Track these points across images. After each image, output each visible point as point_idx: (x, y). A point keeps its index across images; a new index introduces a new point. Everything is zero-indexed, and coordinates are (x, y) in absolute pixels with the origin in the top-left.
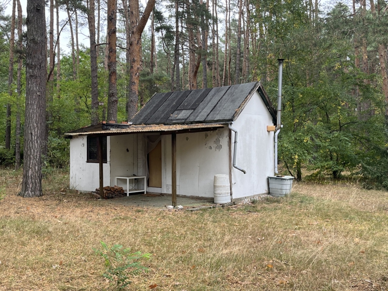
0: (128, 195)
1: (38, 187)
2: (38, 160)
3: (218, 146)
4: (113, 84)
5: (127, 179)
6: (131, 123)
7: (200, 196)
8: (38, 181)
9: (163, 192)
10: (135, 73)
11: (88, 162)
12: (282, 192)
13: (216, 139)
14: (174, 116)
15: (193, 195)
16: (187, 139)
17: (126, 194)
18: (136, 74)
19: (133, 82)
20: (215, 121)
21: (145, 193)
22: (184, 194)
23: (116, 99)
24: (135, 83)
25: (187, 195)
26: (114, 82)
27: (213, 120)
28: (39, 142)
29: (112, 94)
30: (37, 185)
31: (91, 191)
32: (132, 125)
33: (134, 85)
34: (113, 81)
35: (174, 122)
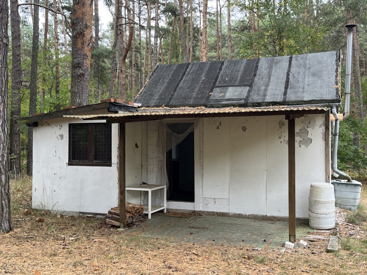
0: (150, 217)
1: (6, 214)
2: (6, 163)
3: (304, 139)
4: (79, 49)
5: (147, 192)
6: (140, 105)
7: (269, 215)
8: (5, 202)
9: (197, 209)
10: (88, 42)
11: (70, 164)
12: (355, 202)
13: (300, 130)
14: (216, 94)
15: (255, 213)
16: (244, 129)
17: (147, 215)
18: (89, 45)
19: (84, 55)
20: (305, 101)
21: (165, 211)
22: (238, 212)
23: (84, 72)
24: (87, 56)
25: (244, 213)
26: (81, 48)
27: (301, 101)
28: (6, 129)
29: (78, 64)
30: (5, 210)
31: (78, 211)
32: (142, 107)
33: (86, 59)
34: (80, 45)
35: (224, 103)
